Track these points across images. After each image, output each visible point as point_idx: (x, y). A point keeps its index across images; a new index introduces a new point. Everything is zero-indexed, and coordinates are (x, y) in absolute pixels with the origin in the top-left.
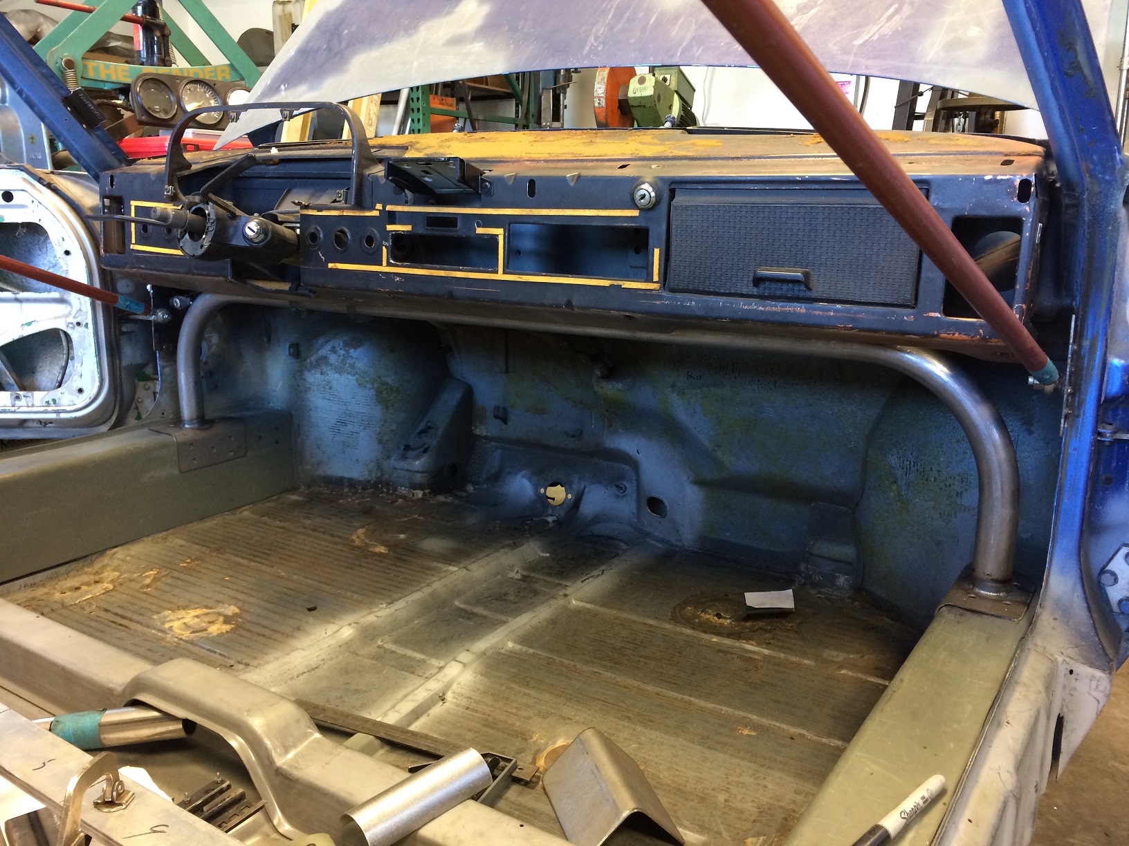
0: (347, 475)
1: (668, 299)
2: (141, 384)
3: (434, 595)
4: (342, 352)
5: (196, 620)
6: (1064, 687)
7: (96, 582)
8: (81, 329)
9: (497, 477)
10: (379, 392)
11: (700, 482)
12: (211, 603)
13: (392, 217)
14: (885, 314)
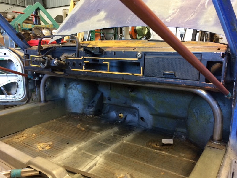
0: (76, 112)
1: (144, 78)
2: (33, 93)
3: (94, 140)
4: (75, 86)
5: (43, 146)
6: (234, 165)
7: (22, 137)
8: (20, 82)
9: (108, 112)
10: (83, 94)
11: (152, 114)
12: (46, 142)
13: (85, 59)
14: (192, 82)
